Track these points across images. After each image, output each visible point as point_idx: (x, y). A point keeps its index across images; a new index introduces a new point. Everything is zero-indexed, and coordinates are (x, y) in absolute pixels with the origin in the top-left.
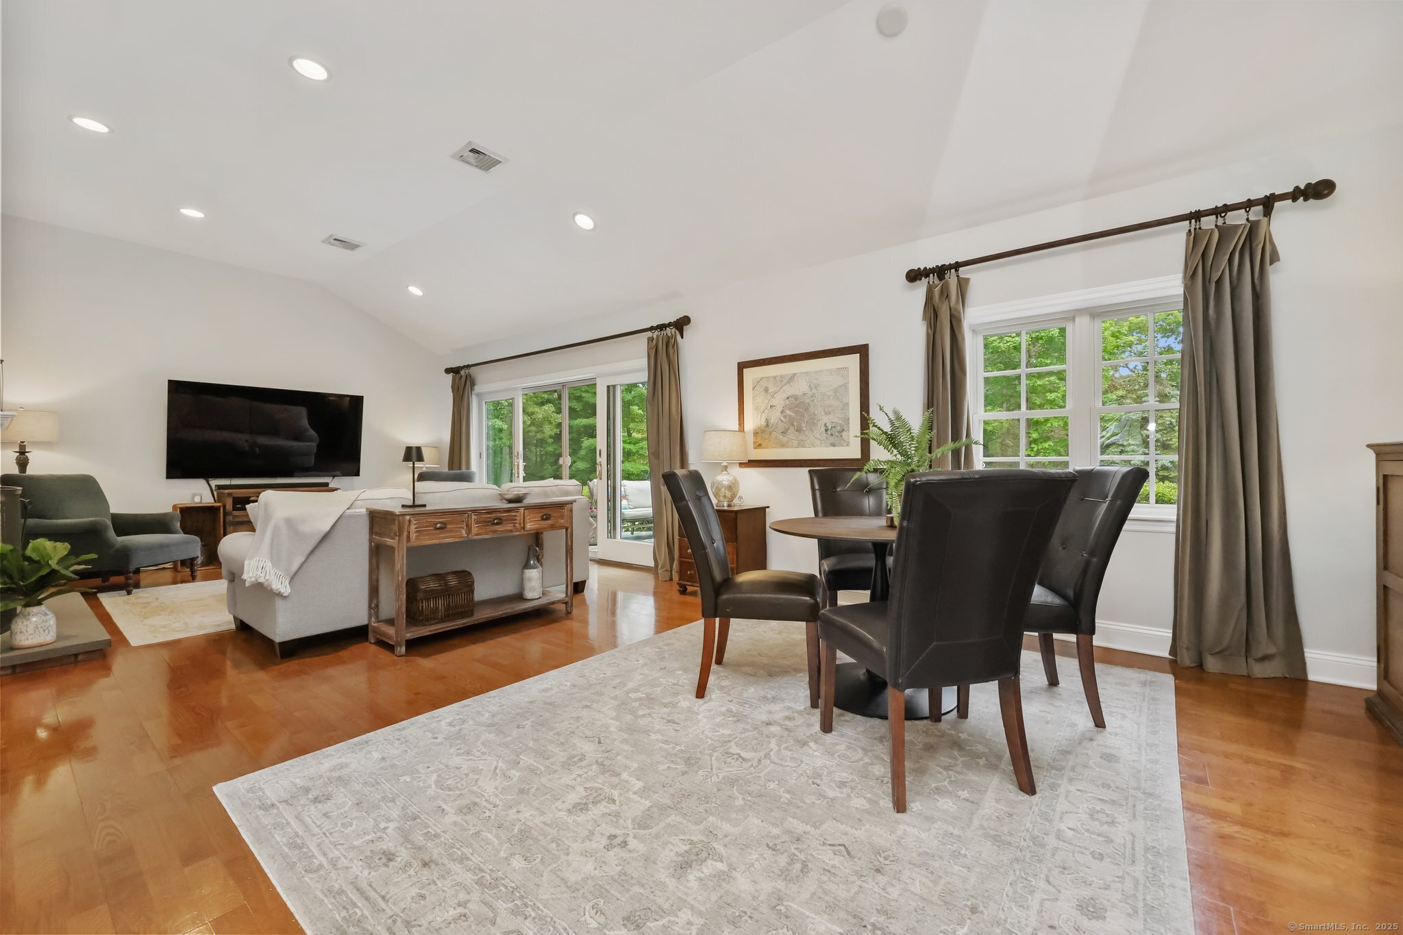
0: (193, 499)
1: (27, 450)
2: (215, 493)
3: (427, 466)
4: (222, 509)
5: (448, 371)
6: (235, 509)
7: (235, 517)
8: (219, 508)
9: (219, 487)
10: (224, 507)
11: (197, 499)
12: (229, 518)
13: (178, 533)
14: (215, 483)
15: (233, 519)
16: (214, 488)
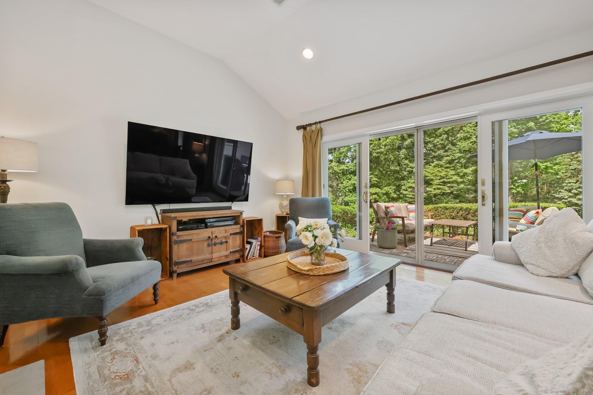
0: (146, 221)
1: (8, 179)
2: (160, 216)
3: (287, 194)
4: (168, 230)
5: (299, 128)
6: (178, 230)
7: (178, 236)
8: (165, 229)
9: (164, 211)
10: (170, 228)
11: (149, 222)
12: (175, 238)
13: (144, 260)
14: (160, 207)
15: (177, 238)
16: (159, 212)
